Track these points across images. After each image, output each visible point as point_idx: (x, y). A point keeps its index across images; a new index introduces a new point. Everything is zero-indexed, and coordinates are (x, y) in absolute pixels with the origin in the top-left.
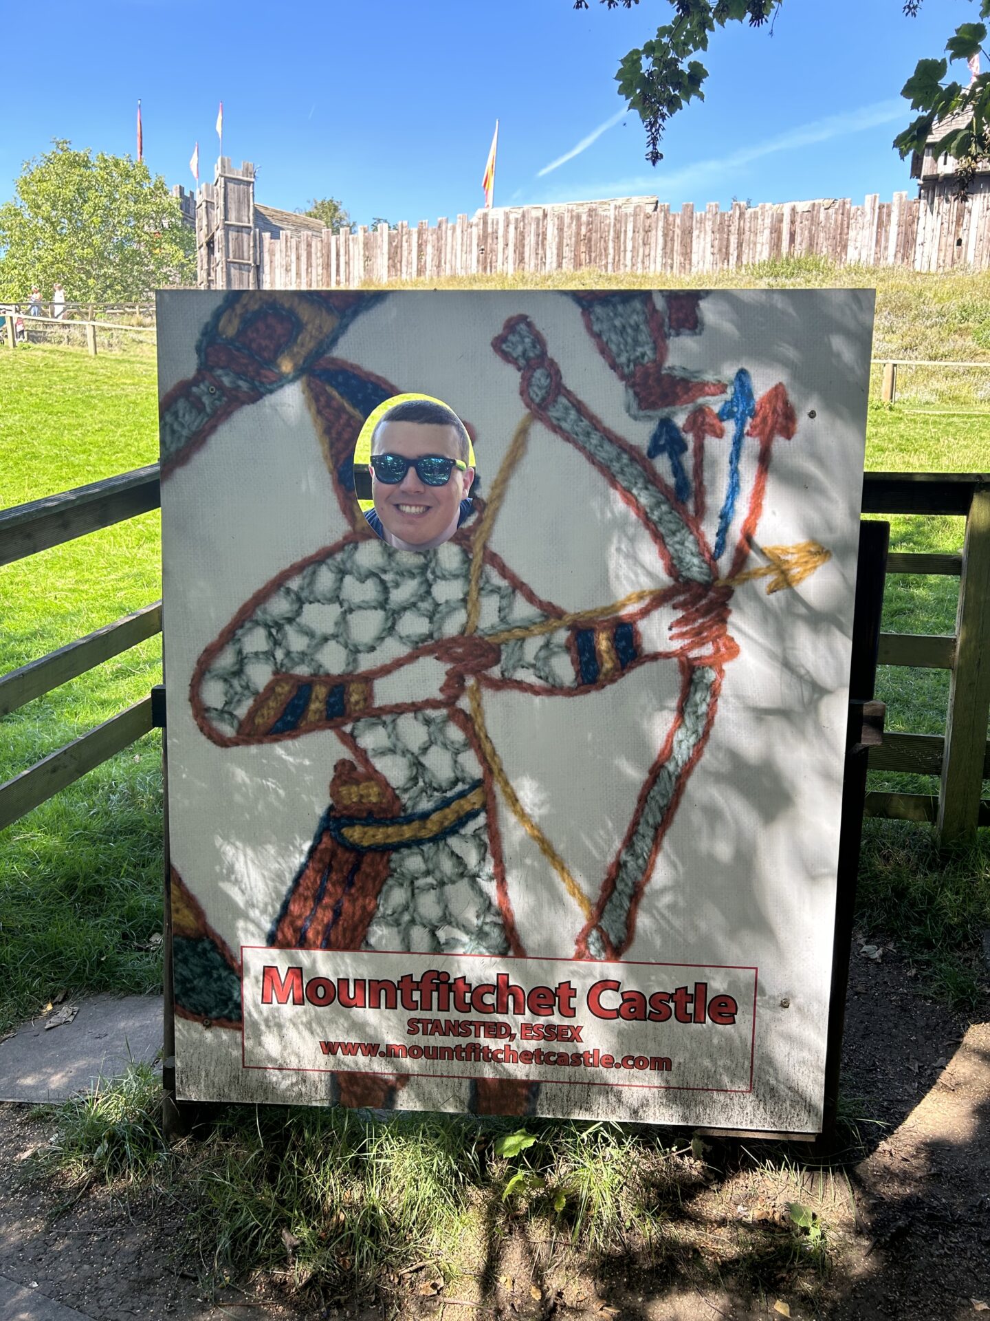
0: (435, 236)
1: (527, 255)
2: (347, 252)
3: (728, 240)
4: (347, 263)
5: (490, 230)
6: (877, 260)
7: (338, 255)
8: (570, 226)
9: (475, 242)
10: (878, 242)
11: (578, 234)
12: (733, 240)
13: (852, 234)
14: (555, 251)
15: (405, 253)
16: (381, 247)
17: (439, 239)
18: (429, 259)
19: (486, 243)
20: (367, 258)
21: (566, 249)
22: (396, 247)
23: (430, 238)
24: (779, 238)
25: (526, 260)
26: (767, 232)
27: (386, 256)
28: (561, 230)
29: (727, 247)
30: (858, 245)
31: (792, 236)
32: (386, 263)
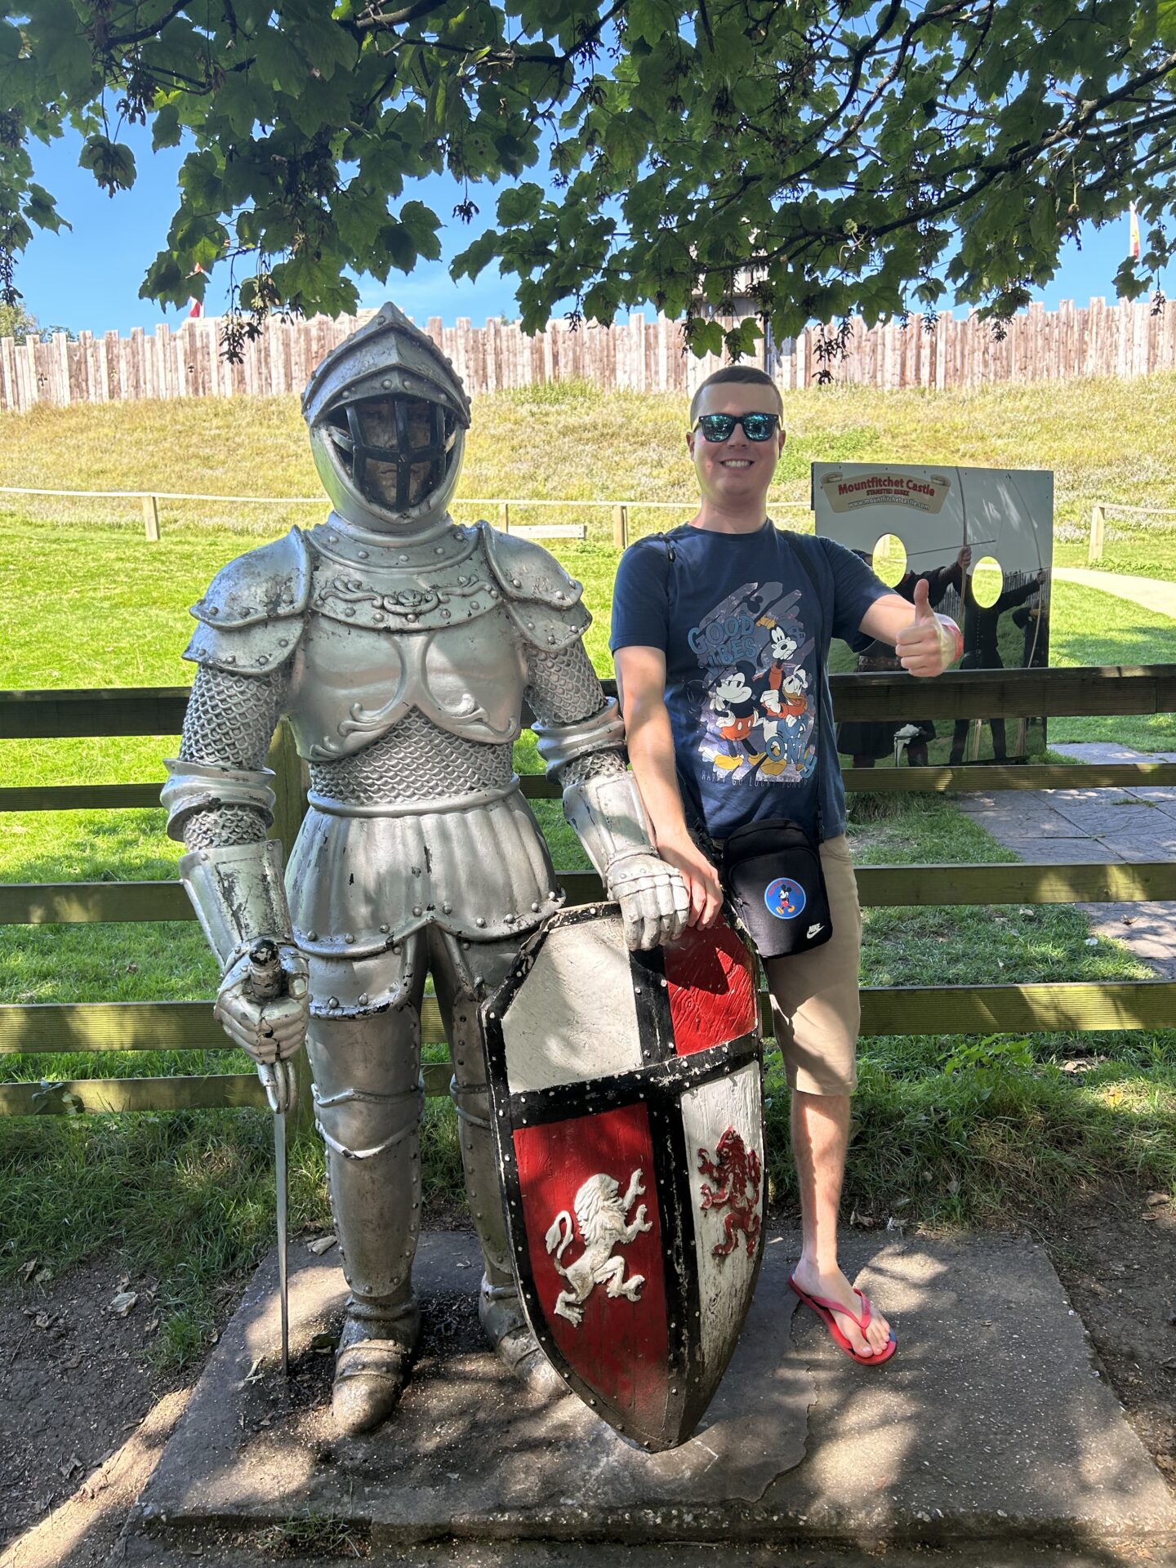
0: (128, 350)
1: (247, 374)
2: (13, 367)
3: (484, 360)
5: (199, 344)
6: (648, 386)
8: (297, 342)
9: (181, 358)
10: (647, 366)
11: (308, 350)
12: (490, 360)
13: (619, 356)
14: (282, 371)
15: (91, 370)
16: (58, 362)
17: (134, 354)
18: (123, 378)
19: (195, 359)
20: (42, 378)
21: (294, 368)
22: (79, 362)
23: (122, 352)
24: (541, 360)
25: (247, 380)
26: (527, 353)
27: (66, 374)
28: (287, 345)
29: (484, 369)
30: (627, 368)
31: (555, 357)
32: (67, 382)
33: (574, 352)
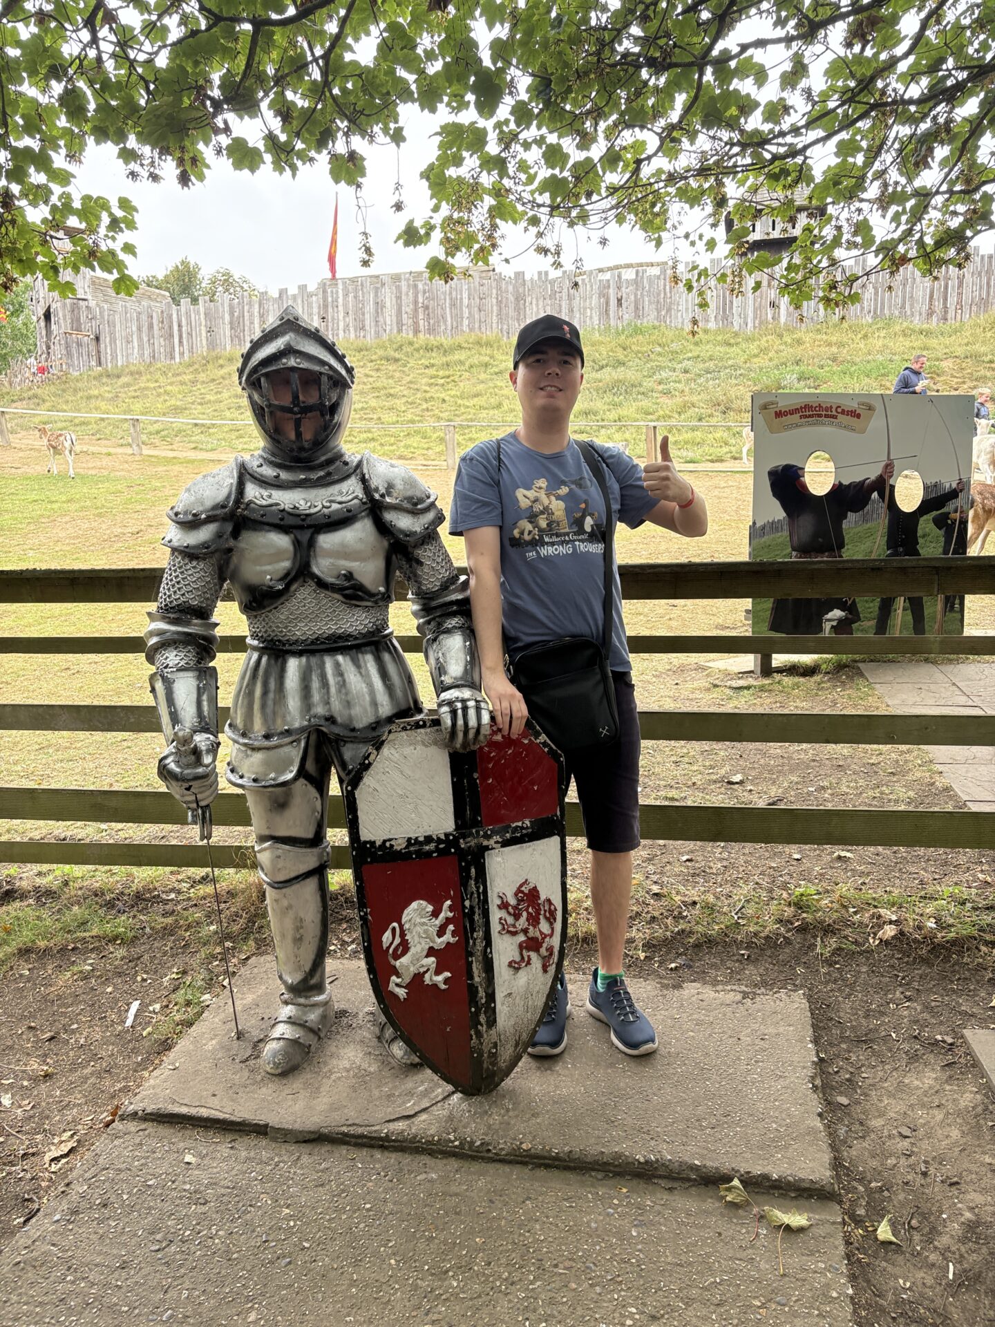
0: (276, 306)
1: (367, 323)
2: (189, 323)
3: (560, 306)
4: (190, 334)
5: (330, 300)
7: (180, 326)
8: (407, 294)
9: (315, 310)
11: (416, 302)
12: (564, 304)
13: (674, 296)
14: (394, 319)
15: (247, 323)
16: (223, 318)
19: (326, 312)
20: (210, 330)
21: (405, 316)
22: (239, 317)
23: (271, 308)
24: (607, 303)
25: (367, 328)
26: (595, 296)
27: (228, 327)
28: (399, 298)
30: (681, 307)
31: (619, 301)
32: (228, 333)
33: (636, 295)
